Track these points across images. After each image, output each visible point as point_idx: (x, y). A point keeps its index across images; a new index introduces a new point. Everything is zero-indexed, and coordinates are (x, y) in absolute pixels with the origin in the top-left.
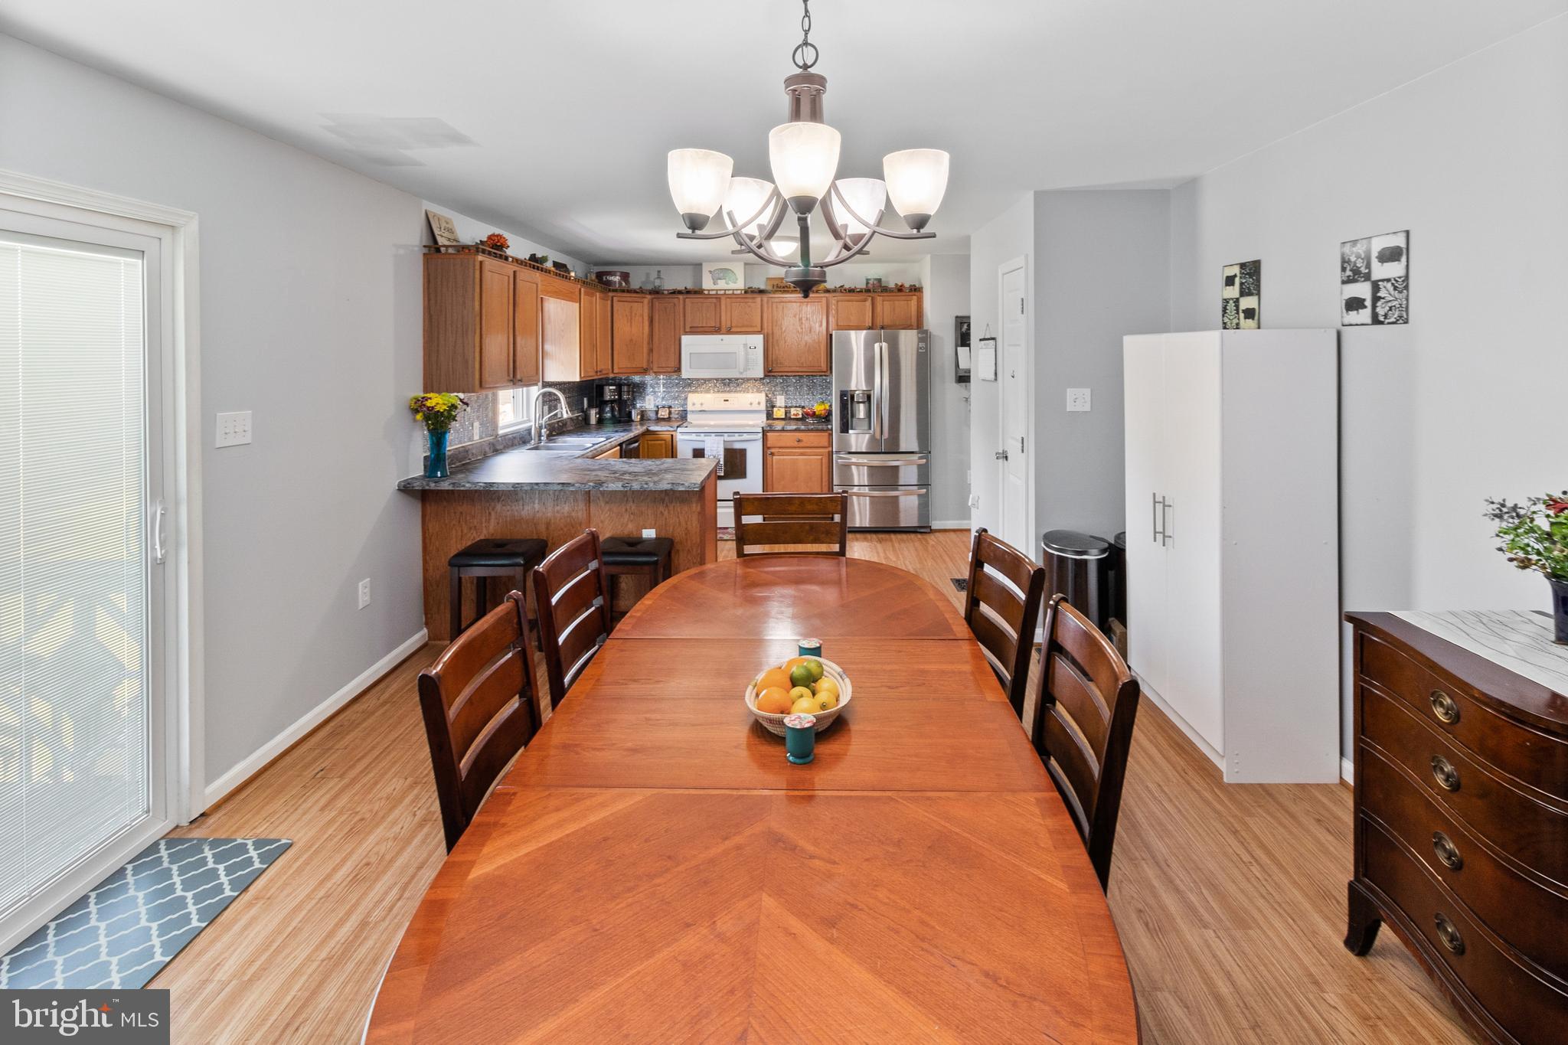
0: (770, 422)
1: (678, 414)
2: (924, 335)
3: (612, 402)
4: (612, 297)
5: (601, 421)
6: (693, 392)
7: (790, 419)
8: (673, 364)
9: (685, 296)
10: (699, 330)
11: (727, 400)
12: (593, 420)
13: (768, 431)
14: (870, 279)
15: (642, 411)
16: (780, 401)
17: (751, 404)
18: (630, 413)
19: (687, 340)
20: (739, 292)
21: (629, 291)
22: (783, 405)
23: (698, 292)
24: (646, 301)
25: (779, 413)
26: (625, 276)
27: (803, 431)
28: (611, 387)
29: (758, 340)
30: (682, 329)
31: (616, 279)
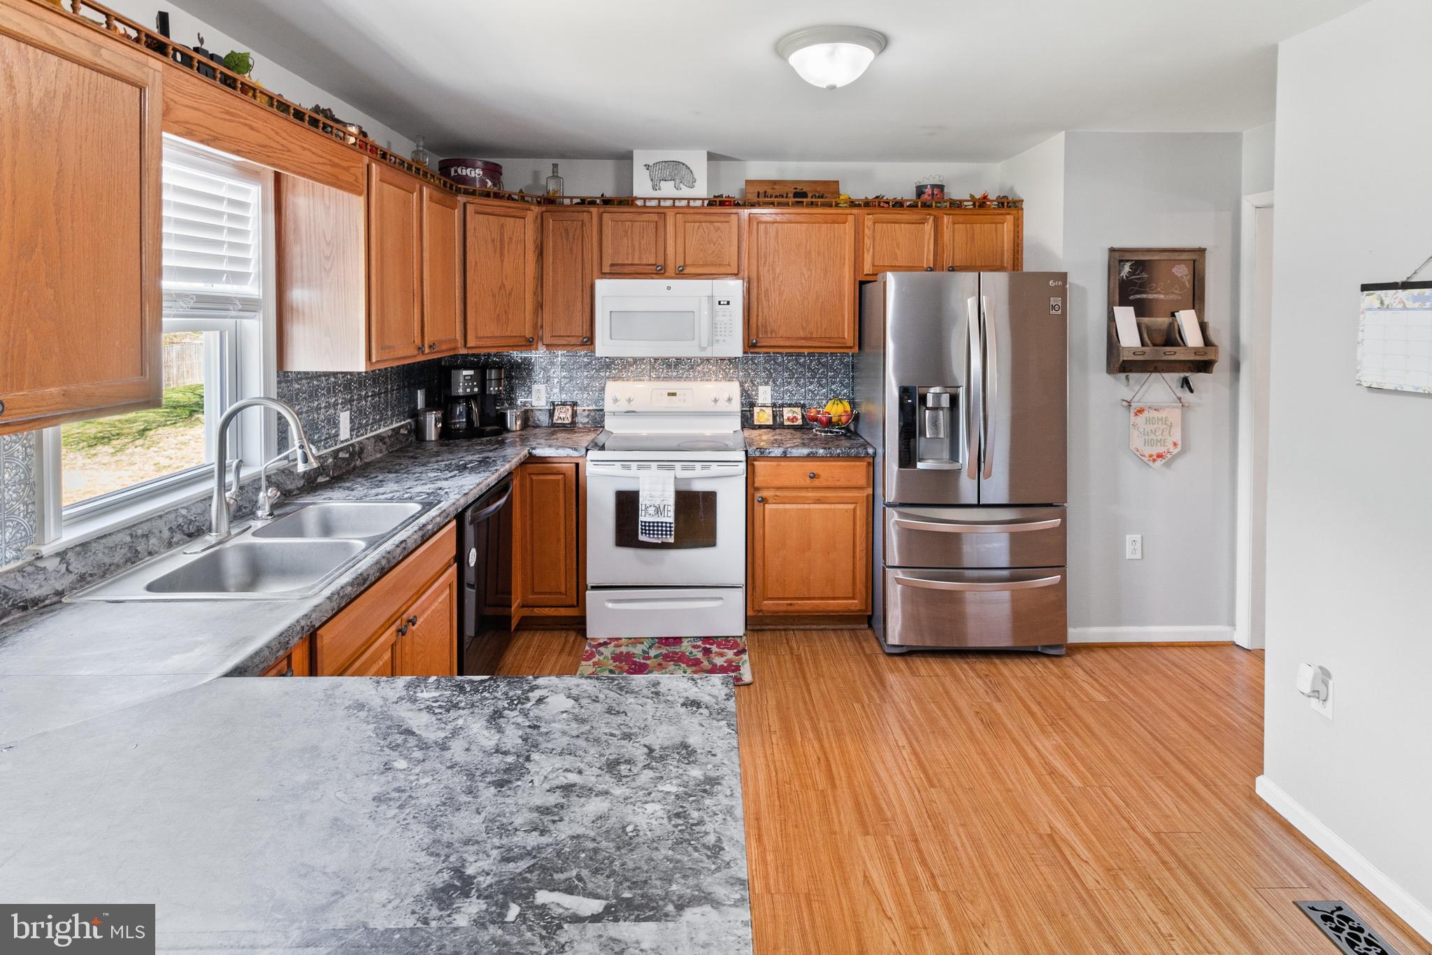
0: (748, 433)
1: (588, 416)
2: (1060, 283)
3: (467, 398)
4: (465, 205)
5: (448, 435)
6: (615, 378)
7: (782, 426)
8: (579, 329)
9: (602, 210)
10: (627, 270)
11: (674, 394)
12: (432, 432)
13: (755, 459)
14: (925, 186)
15: (526, 412)
16: (765, 394)
17: (716, 401)
18: (504, 416)
19: (603, 287)
20: (699, 203)
21: (497, 196)
22: (769, 401)
23: (626, 202)
24: (530, 216)
25: (763, 416)
26: (494, 171)
27: (822, 458)
28: (465, 373)
29: (733, 289)
30: (596, 268)
31: (477, 173)
